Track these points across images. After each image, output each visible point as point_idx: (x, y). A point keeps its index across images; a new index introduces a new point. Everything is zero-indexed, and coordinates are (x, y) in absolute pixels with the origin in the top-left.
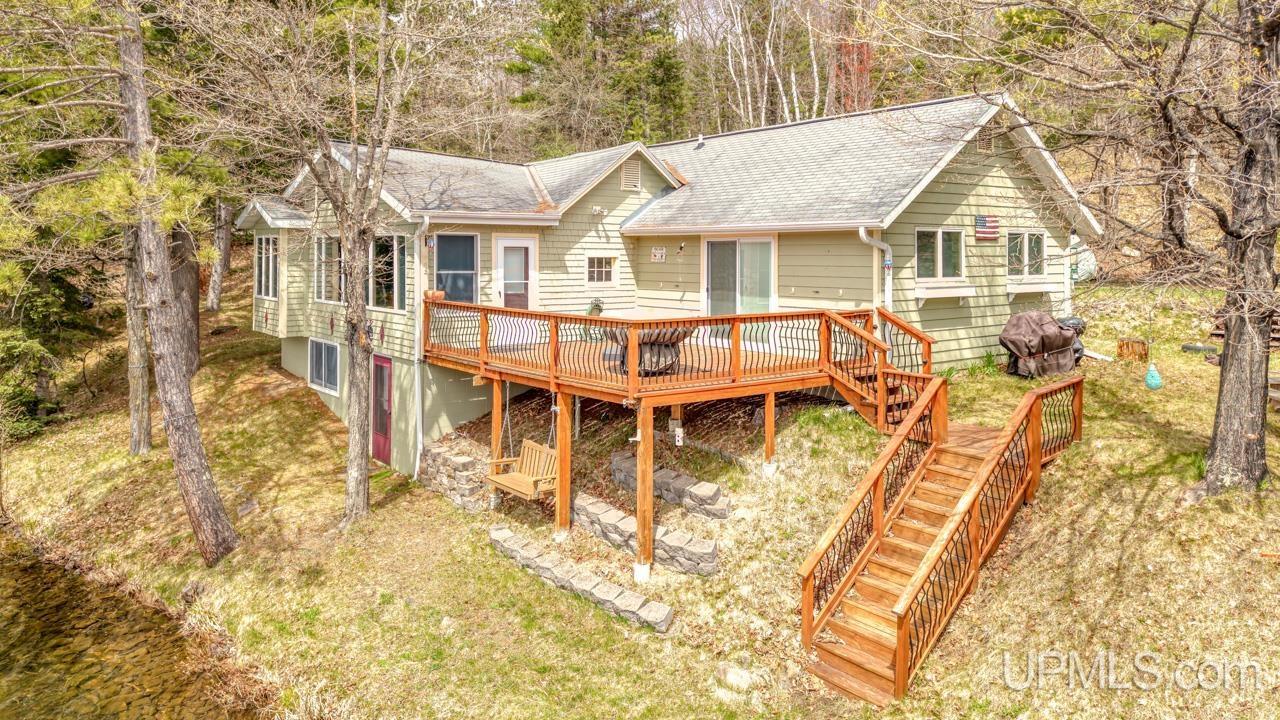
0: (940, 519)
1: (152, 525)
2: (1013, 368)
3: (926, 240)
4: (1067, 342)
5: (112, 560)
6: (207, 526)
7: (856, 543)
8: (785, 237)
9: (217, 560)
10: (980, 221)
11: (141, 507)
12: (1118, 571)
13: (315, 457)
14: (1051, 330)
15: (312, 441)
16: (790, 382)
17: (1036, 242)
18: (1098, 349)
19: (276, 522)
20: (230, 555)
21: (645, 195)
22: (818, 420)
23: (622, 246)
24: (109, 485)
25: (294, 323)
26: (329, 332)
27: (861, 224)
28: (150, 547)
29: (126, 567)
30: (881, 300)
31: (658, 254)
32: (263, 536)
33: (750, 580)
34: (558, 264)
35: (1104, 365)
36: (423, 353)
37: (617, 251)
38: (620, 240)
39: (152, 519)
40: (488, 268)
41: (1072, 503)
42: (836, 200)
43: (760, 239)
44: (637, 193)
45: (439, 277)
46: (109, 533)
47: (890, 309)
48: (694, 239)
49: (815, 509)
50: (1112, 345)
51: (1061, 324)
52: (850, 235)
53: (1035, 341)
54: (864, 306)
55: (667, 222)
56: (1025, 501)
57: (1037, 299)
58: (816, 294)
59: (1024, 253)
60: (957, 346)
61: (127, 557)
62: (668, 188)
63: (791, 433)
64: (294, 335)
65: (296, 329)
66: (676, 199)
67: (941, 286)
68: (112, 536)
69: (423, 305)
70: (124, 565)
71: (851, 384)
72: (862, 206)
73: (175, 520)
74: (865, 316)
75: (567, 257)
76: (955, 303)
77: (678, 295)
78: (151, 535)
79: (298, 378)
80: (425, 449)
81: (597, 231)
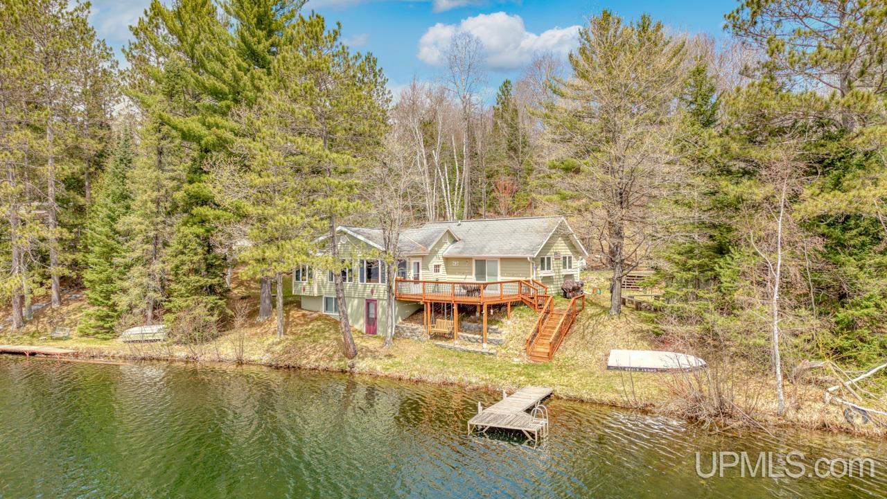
0: (554, 328)
2: (565, 296)
3: (543, 260)
4: (579, 288)
7: (535, 335)
8: (502, 259)
10: (556, 253)
12: (592, 332)
14: (576, 285)
16: (513, 299)
17: (570, 258)
18: (587, 292)
19: (364, 347)
21: (449, 243)
22: (519, 309)
23: (443, 261)
25: (320, 290)
27: (528, 256)
30: (532, 277)
31: (455, 263)
33: (512, 344)
34: (427, 267)
35: (589, 296)
36: (395, 297)
37: (441, 262)
40: (410, 269)
41: (583, 321)
42: (519, 248)
43: (494, 260)
44: (447, 243)
47: (535, 279)
48: (471, 259)
49: (524, 329)
50: (591, 290)
51: (577, 283)
52: (525, 259)
53: (571, 288)
54: (528, 279)
55: (460, 253)
56: (572, 323)
57: (571, 276)
58: (513, 276)
59: (566, 262)
60: (552, 290)
62: (455, 241)
63: (513, 314)
64: (320, 295)
65: (320, 293)
66: (460, 245)
67: (545, 273)
71: (528, 299)
72: (527, 251)
74: (528, 281)
75: (429, 265)
76: (550, 278)
77: (464, 277)
79: (316, 311)
80: (396, 327)
81: (436, 256)
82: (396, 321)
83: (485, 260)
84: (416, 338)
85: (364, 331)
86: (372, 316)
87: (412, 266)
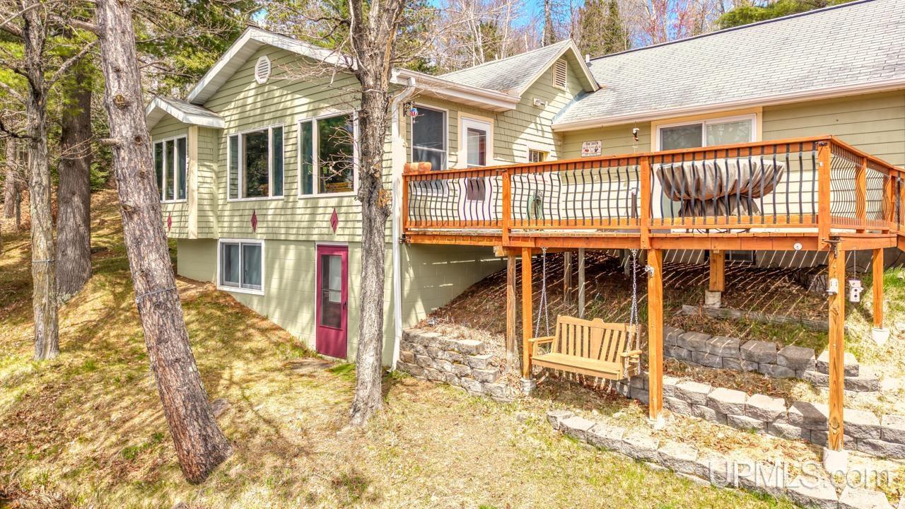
1: (89, 435)
5: (44, 480)
6: (193, 430)
9: (207, 473)
11: (67, 415)
13: (258, 354)
15: (247, 338)
19: (268, 422)
20: (223, 466)
21: (569, 96)
23: (552, 142)
24: (16, 392)
25: (204, 225)
26: (250, 230)
28: (96, 462)
29: (67, 488)
31: (591, 148)
32: (258, 440)
34: (507, 152)
36: (402, 233)
37: (548, 146)
38: (551, 136)
39: (85, 428)
40: (455, 148)
43: (735, 118)
44: (563, 92)
45: (415, 151)
46: (32, 447)
61: (65, 476)
62: (584, 92)
64: (204, 236)
65: (207, 230)
68: (37, 451)
69: (402, 181)
70: (63, 486)
73: (117, 428)
75: (515, 147)
78: (91, 447)
79: (204, 283)
80: (406, 337)
81: (536, 123)
82: (406, 318)
83: (699, 127)
84: (477, 387)
85: (312, 344)
86: (335, 298)
87: (463, 138)
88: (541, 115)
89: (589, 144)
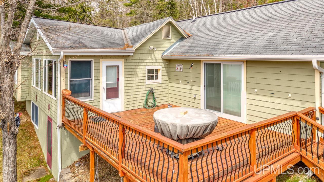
8: (249, 63)
21: (173, 41)
27: (313, 58)
31: (179, 67)
38: (161, 61)
40: (98, 76)
43: (235, 63)
44: (170, 40)
45: (71, 82)
48: (198, 62)
62: (182, 38)
64: (24, 100)
69: (62, 97)
74: (312, 112)
75: (138, 70)
77: (189, 87)
79: (29, 116)
81: (152, 57)
82: (64, 162)
83: (220, 64)
87: (104, 71)
88: (155, 53)
89: (178, 65)
